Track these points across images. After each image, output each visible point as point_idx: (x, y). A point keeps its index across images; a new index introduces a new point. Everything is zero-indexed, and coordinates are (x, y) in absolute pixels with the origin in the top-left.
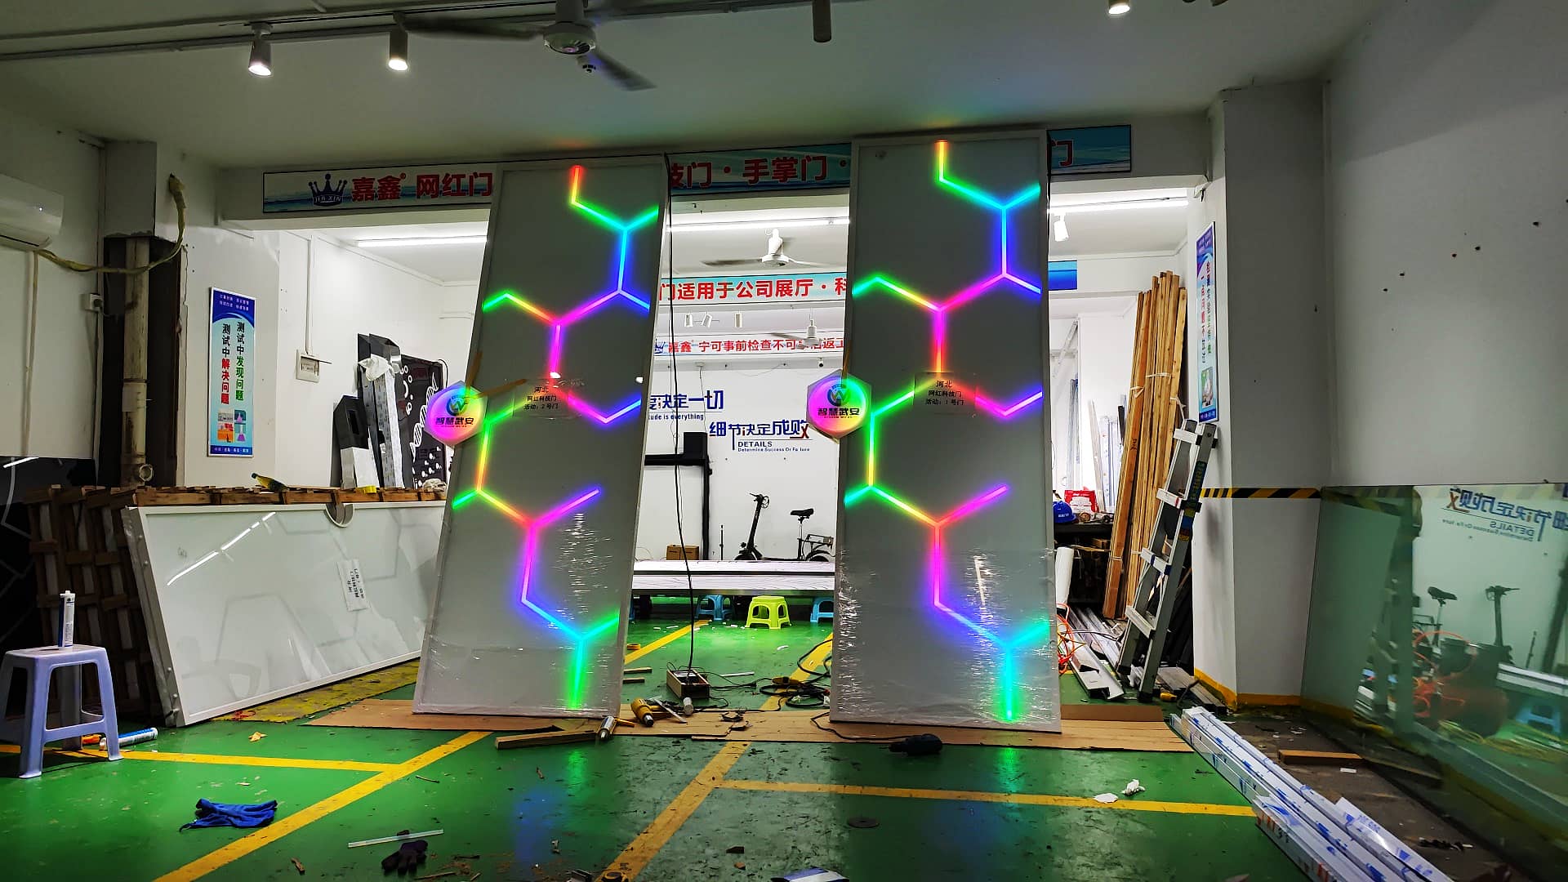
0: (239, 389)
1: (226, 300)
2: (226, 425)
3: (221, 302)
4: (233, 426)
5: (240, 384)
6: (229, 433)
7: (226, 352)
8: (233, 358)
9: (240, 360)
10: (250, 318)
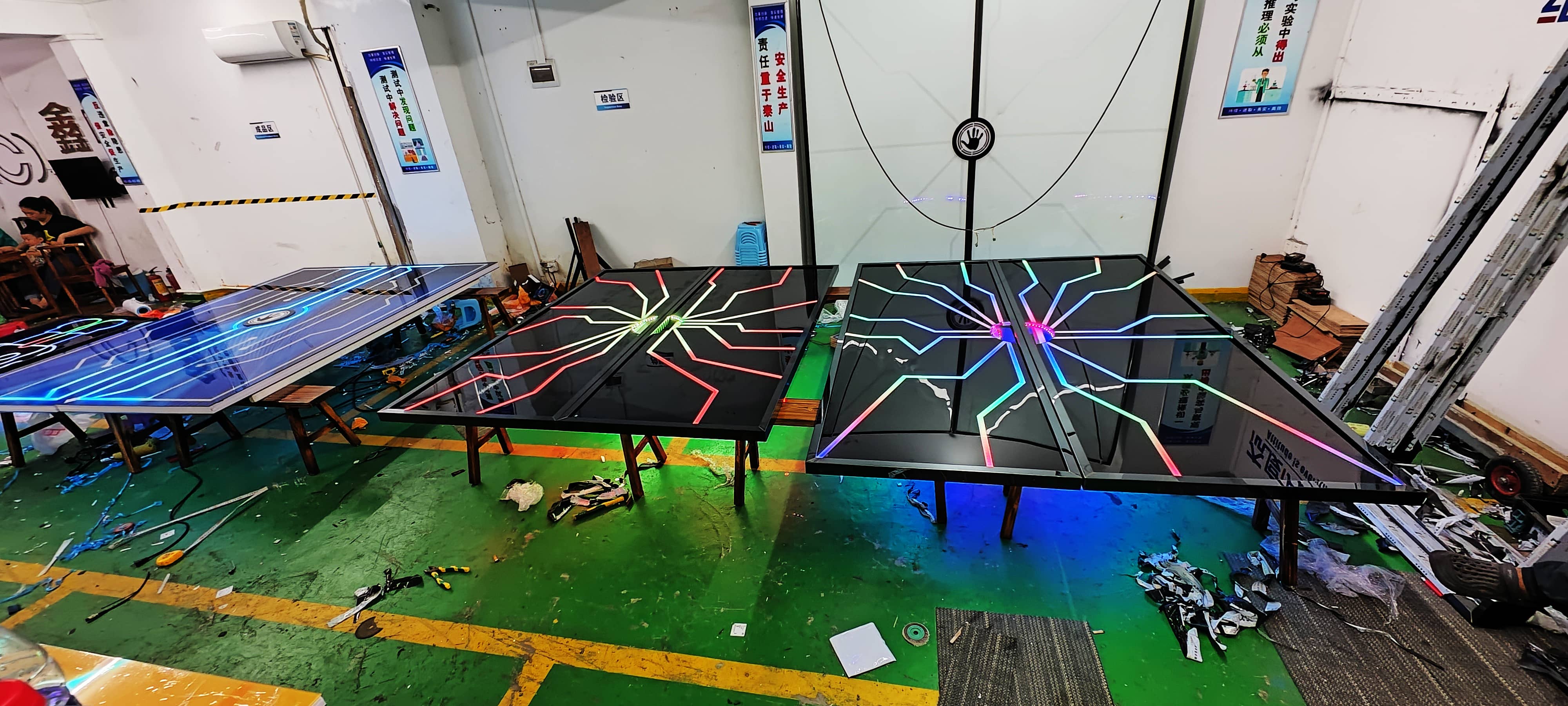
0: (410, 122)
1: (374, 57)
2: (409, 151)
3: (371, 60)
4: (415, 150)
5: (409, 119)
6: (413, 156)
7: (389, 97)
8: (396, 99)
9: (403, 100)
10: (401, 65)
